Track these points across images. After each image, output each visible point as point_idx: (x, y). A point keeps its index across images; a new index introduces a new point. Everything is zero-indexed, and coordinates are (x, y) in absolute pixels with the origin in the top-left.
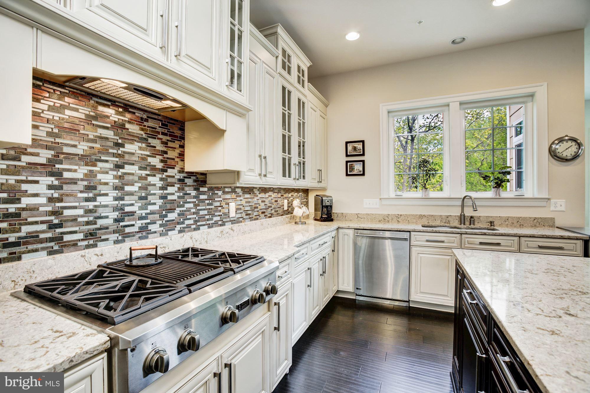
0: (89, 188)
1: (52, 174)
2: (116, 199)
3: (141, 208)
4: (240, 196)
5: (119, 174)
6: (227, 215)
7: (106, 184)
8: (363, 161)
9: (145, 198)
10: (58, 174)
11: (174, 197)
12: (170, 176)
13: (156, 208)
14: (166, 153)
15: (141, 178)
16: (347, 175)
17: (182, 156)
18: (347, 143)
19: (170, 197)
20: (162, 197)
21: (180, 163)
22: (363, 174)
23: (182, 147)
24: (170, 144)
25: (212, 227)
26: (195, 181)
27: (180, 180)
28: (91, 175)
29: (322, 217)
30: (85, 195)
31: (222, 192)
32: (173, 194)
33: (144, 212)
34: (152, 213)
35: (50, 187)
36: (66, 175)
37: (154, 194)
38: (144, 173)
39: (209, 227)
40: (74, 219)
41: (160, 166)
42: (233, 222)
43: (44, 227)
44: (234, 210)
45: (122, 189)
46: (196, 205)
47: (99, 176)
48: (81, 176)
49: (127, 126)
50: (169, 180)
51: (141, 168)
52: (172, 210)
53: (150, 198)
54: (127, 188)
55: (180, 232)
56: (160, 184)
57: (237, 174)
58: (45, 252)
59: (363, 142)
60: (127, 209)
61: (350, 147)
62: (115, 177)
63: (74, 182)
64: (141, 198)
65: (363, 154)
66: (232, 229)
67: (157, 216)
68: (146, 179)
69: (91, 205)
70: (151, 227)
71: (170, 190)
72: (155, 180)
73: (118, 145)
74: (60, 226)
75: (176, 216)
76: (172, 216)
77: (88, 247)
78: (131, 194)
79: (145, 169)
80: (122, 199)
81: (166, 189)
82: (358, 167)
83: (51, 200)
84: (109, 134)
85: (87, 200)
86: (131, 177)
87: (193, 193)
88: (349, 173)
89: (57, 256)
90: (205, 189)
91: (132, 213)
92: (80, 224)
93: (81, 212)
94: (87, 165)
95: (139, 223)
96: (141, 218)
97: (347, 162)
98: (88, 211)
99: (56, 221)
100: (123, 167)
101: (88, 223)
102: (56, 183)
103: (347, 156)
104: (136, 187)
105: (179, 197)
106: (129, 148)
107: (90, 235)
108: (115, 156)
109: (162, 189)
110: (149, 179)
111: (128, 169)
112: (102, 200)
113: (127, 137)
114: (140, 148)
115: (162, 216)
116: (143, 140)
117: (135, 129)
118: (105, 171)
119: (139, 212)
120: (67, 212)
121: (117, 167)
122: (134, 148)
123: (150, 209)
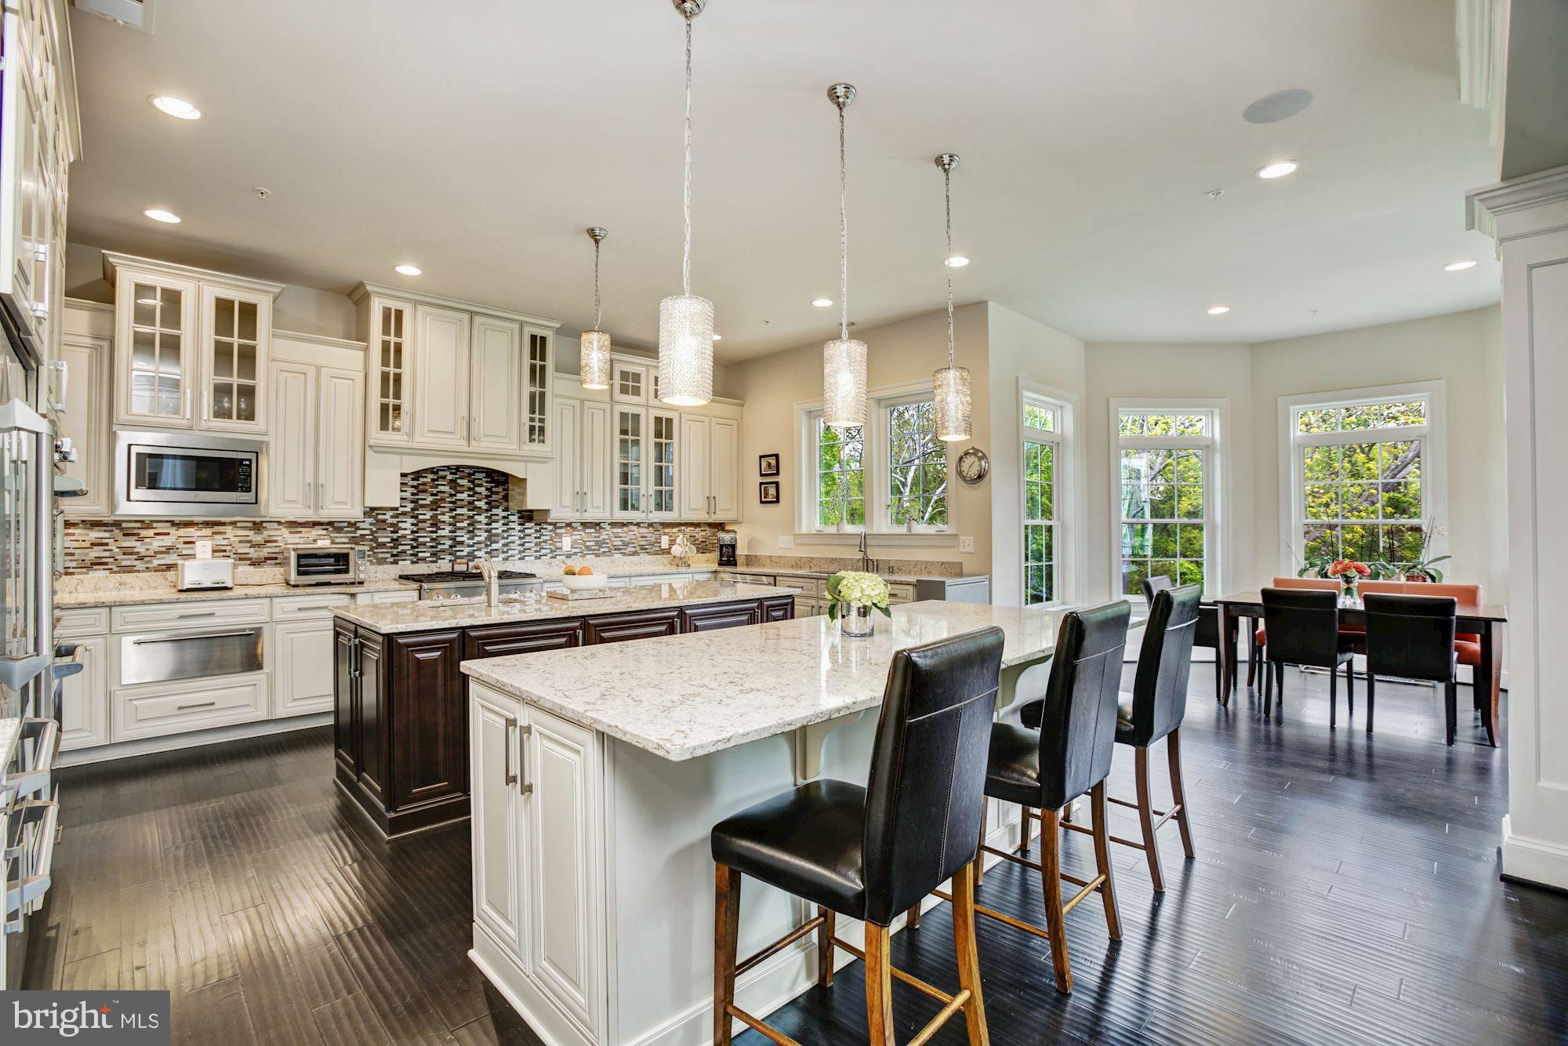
0: (432, 525)
1: (412, 517)
2: (450, 532)
3: (469, 539)
4: (579, 531)
5: (453, 515)
6: (559, 548)
7: (444, 522)
8: (777, 484)
9: (472, 532)
10: (416, 517)
11: (499, 531)
12: (495, 515)
13: (482, 539)
14: (490, 496)
15: (470, 517)
16: (762, 502)
17: (506, 498)
18: (761, 457)
19: (494, 531)
20: (488, 531)
21: (505, 504)
22: (778, 501)
23: (507, 490)
24: (494, 489)
25: (540, 558)
26: (519, 518)
27: (504, 518)
28: (434, 517)
29: (721, 560)
30: (431, 529)
31: (553, 527)
32: (498, 528)
33: (471, 542)
34: (478, 543)
35: (412, 524)
36: (421, 517)
37: (480, 529)
38: (471, 513)
39: (537, 558)
40: (424, 544)
41: (485, 507)
42: (569, 556)
43: (409, 547)
44: (569, 544)
45: (455, 525)
47: (439, 517)
48: (429, 517)
49: (458, 481)
51: (469, 510)
52: (497, 541)
53: (476, 531)
54: (458, 525)
55: (504, 559)
56: (485, 521)
57: (546, 512)
58: (410, 562)
59: (777, 456)
60: (458, 539)
61: (764, 464)
62: (450, 517)
63: (424, 521)
64: (469, 532)
65: (777, 474)
66: (565, 563)
67: (483, 545)
68: (473, 517)
69: (434, 535)
70: (476, 553)
71: (494, 525)
72: (482, 518)
73: (452, 495)
74: (416, 547)
75: (501, 546)
76: (494, 546)
77: (432, 562)
78: (462, 528)
79: (473, 510)
80: (454, 532)
81: (491, 525)
82: (772, 491)
83: (413, 532)
84: (446, 489)
85: (432, 532)
86: (461, 517)
87: (519, 528)
88: (763, 500)
89: (416, 565)
90: (533, 524)
91: (462, 543)
92: (428, 547)
93: (428, 539)
94: (431, 510)
95: (467, 550)
96: (469, 546)
97: (761, 484)
98: (433, 540)
99: (415, 544)
100: (455, 510)
101: (432, 547)
103: (762, 475)
104: (465, 524)
105: (503, 531)
106: (459, 496)
107: (433, 554)
108: (450, 502)
109: (486, 524)
110: (476, 517)
111: (459, 511)
112: (441, 533)
113: (458, 488)
114: (469, 496)
115: (487, 546)
116: (470, 489)
117: (464, 482)
118: (443, 514)
119: (467, 542)
120: (420, 540)
121: (452, 510)
122: (464, 496)
123: (477, 539)
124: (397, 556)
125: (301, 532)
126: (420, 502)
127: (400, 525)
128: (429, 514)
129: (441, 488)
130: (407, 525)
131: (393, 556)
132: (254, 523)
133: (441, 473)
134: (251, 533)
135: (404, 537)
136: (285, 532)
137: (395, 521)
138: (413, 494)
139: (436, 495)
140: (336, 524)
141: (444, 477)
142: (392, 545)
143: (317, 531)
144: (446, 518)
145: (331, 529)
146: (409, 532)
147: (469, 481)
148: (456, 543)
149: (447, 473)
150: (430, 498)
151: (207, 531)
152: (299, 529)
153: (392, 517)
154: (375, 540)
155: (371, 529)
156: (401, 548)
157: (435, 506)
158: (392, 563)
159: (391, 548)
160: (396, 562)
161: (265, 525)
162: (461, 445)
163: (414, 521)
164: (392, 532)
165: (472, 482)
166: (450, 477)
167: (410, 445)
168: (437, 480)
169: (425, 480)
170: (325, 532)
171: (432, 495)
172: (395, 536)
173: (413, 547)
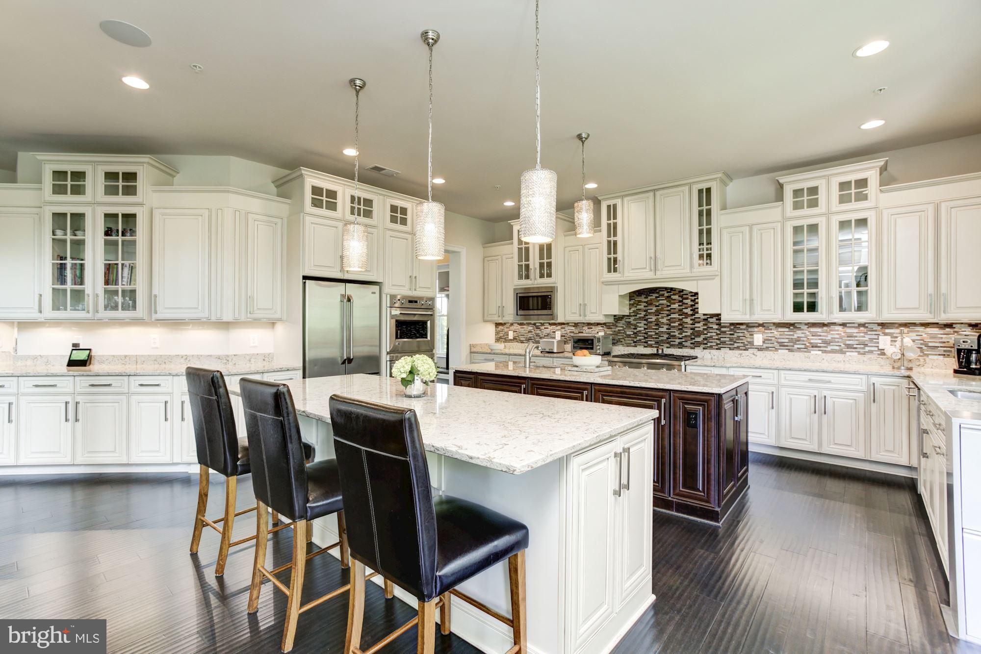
0: (656, 325)
1: (644, 320)
2: (667, 329)
3: (679, 334)
4: (770, 330)
5: (669, 318)
6: (751, 343)
7: (663, 323)
9: (681, 329)
10: (646, 320)
11: (701, 329)
12: (696, 318)
13: (688, 334)
14: (694, 305)
15: (680, 320)
19: (696, 329)
25: (733, 350)
26: (717, 319)
27: (704, 319)
28: (657, 320)
30: (655, 327)
31: (745, 326)
32: (699, 327)
33: (680, 336)
34: (686, 336)
35: (645, 324)
36: (649, 320)
37: (687, 327)
38: (681, 317)
39: (730, 350)
40: (651, 336)
41: (691, 313)
42: (760, 349)
43: (643, 338)
44: (760, 340)
45: (670, 325)
46: (717, 334)
47: (660, 320)
48: (654, 320)
49: (672, 297)
50: (697, 320)
51: (679, 315)
52: (699, 336)
53: (684, 329)
54: (672, 324)
55: (704, 349)
56: (691, 322)
57: (718, 315)
58: (643, 346)
60: (672, 334)
62: (667, 320)
63: (651, 322)
64: (679, 329)
66: (754, 354)
67: (690, 338)
68: (682, 320)
69: (657, 331)
70: (684, 343)
71: (697, 325)
72: (688, 320)
73: (668, 306)
74: (647, 338)
75: (702, 339)
76: (697, 339)
77: (656, 347)
78: (674, 327)
79: (681, 315)
80: (670, 329)
81: (694, 325)
83: (645, 329)
84: (665, 302)
85: (656, 329)
86: (674, 320)
87: (715, 327)
89: (646, 348)
91: (675, 336)
92: (654, 338)
93: (654, 334)
94: (656, 315)
95: (678, 341)
96: (679, 339)
98: (656, 334)
99: (646, 336)
100: (670, 315)
101: (656, 338)
102: (646, 323)
104: (676, 324)
105: (704, 329)
106: (673, 306)
107: (657, 343)
108: (668, 310)
109: (691, 324)
110: (684, 320)
111: (673, 316)
112: (661, 330)
113: (672, 301)
114: (679, 306)
115: (692, 339)
116: (680, 301)
117: (676, 297)
118: (663, 318)
119: (678, 335)
120: (649, 333)
121: (668, 315)
122: (676, 306)
123: (684, 334)
124: (636, 342)
125: (592, 328)
126: (649, 311)
127: (638, 324)
128: (654, 318)
129: (661, 302)
130: (642, 325)
131: (634, 342)
132: (575, 323)
133: (661, 293)
134: (573, 328)
135: (640, 331)
136: (586, 328)
137: (635, 322)
138: (645, 306)
139: (658, 306)
140: (607, 324)
141: (663, 295)
142: (634, 336)
143: (600, 328)
144: (664, 320)
145: (605, 327)
146: (642, 329)
147: (679, 297)
148: (671, 336)
149: (665, 292)
150: (654, 309)
151: (559, 327)
152: (591, 327)
153: (634, 320)
154: (625, 333)
155: (623, 327)
156: (638, 338)
157: (657, 313)
158: (633, 346)
159: (634, 338)
160: (635, 346)
161: (579, 324)
162: (649, 275)
163: (645, 322)
164: (634, 329)
165: (681, 296)
166: (666, 295)
167: (622, 279)
168: (658, 297)
169: (651, 297)
170: (601, 328)
171: (656, 306)
172: (635, 331)
173: (645, 338)
